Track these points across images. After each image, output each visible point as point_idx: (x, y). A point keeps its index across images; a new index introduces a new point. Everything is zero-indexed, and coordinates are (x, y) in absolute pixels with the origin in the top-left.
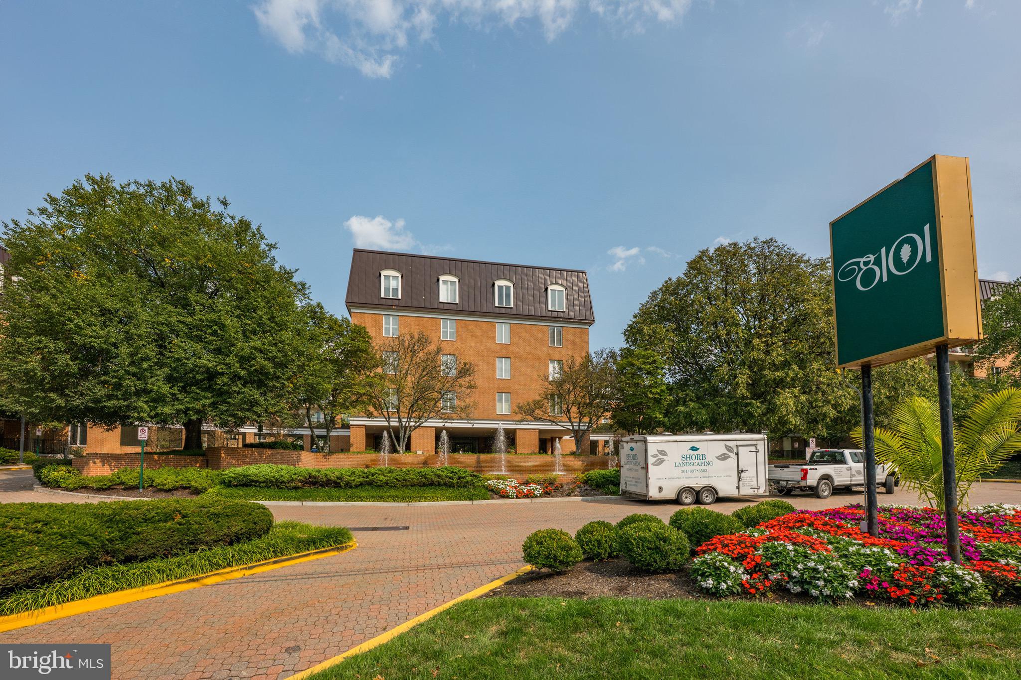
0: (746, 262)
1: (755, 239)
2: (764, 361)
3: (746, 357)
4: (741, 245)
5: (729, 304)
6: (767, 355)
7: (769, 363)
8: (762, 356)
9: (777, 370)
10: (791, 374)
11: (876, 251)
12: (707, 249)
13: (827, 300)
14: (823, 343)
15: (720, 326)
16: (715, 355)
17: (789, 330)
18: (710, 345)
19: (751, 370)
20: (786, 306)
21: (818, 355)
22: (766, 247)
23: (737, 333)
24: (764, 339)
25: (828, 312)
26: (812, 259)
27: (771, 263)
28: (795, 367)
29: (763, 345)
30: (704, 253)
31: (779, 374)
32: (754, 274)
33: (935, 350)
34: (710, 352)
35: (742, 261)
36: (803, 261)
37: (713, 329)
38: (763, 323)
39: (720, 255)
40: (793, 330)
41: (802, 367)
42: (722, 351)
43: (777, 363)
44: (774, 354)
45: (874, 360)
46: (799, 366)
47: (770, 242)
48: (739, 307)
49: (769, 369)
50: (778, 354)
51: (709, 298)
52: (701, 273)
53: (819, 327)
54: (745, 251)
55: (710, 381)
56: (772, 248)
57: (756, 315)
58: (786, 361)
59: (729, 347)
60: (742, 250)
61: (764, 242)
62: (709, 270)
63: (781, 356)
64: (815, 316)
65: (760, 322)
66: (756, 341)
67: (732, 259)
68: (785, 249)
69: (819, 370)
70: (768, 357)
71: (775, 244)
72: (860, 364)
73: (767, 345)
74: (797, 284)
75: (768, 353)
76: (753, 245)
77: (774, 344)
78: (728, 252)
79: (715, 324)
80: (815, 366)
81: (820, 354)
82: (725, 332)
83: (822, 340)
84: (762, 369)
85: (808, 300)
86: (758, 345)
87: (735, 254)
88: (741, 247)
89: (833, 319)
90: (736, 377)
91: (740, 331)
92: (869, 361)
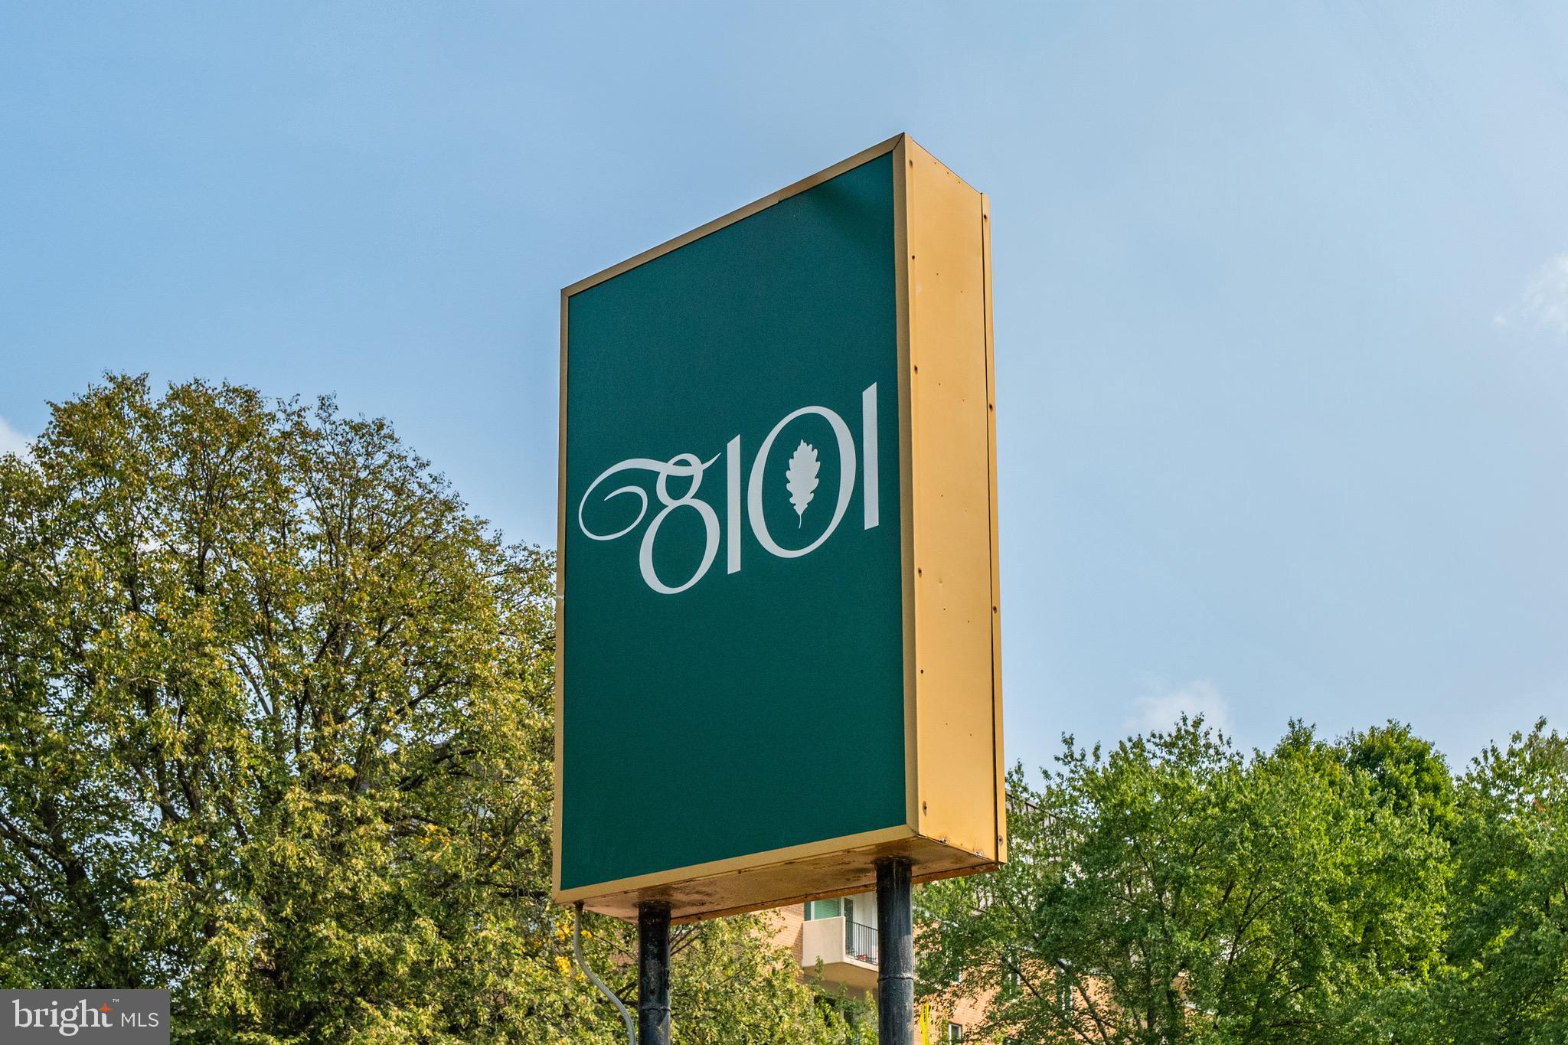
0: (284, 481)
1: (324, 404)
2: (320, 883)
3: (254, 854)
4: (270, 407)
5: (204, 621)
6: (333, 861)
7: (339, 895)
8: (317, 862)
9: (369, 927)
10: (411, 949)
11: (710, 447)
12: (141, 381)
13: (539, 699)
14: (524, 853)
15: (167, 703)
16: (138, 828)
17: (418, 782)
18: (124, 782)
19: (274, 915)
20: (414, 691)
21: (505, 896)
22: (357, 447)
23: (230, 752)
24: (326, 797)
25: (542, 745)
26: (506, 542)
27: (372, 511)
28: (426, 924)
29: (321, 817)
30: (129, 388)
31: (371, 941)
32: (312, 539)
33: (871, 878)
34: (119, 811)
35: (273, 473)
36: (477, 543)
37: (138, 713)
38: (327, 731)
39: (186, 419)
40: (429, 785)
41: (450, 932)
42: (168, 813)
43: (366, 897)
44: (359, 863)
45: (685, 885)
46: (441, 926)
47: (372, 433)
48: (242, 651)
49: (339, 917)
50: (372, 866)
51: (129, 581)
52: (105, 469)
53: (513, 792)
54: (286, 435)
55: (105, 931)
56: (380, 458)
57: (306, 697)
58: (397, 897)
59: (194, 806)
60: (274, 430)
61: (357, 428)
62: (137, 463)
63: (382, 872)
64: (504, 749)
65: (316, 726)
66: (296, 798)
67: (231, 450)
68: (424, 475)
69: (504, 948)
70: (337, 870)
71: (390, 447)
72: (634, 896)
73: (340, 824)
74: (454, 617)
75: (337, 852)
76: (313, 423)
77: (360, 821)
78: (221, 416)
79: (147, 699)
80: (492, 932)
81: (515, 893)
82: (184, 734)
83: (520, 841)
84: (310, 914)
85: (485, 685)
86: (303, 814)
87: (244, 434)
88: (272, 418)
89: (555, 768)
90: (210, 930)
91: (239, 743)
92: (665, 889)
